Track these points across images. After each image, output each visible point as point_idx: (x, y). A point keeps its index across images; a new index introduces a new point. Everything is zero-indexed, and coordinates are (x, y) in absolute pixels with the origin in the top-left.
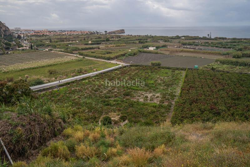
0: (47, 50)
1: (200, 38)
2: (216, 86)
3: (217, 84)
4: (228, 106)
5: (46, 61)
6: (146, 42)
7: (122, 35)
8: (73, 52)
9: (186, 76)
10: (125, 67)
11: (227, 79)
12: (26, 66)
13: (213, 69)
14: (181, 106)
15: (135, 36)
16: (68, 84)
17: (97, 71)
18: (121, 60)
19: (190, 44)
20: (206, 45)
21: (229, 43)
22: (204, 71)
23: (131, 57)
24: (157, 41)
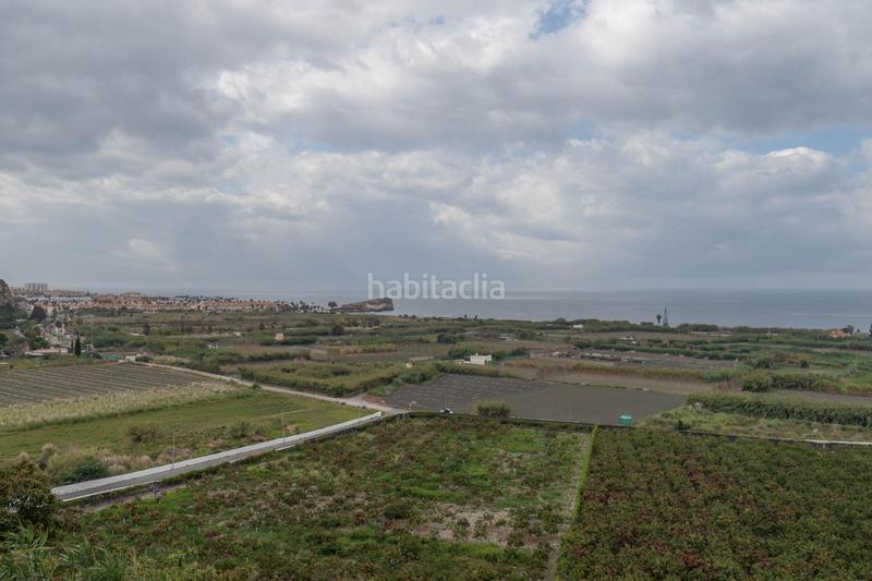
0: (133, 359)
1: (634, 328)
2: (695, 485)
3: (700, 478)
4: (745, 558)
5: (125, 395)
6: (462, 338)
7: (384, 317)
8: (222, 368)
9: (595, 451)
10: (392, 419)
11: (730, 461)
12: (51, 414)
13: (681, 427)
14: (583, 554)
15: (426, 320)
16: (195, 475)
17: (297, 432)
18: (378, 398)
19: (600, 347)
20: (655, 348)
21: (726, 342)
22: (651, 433)
23: (412, 386)
24: (494, 336)
